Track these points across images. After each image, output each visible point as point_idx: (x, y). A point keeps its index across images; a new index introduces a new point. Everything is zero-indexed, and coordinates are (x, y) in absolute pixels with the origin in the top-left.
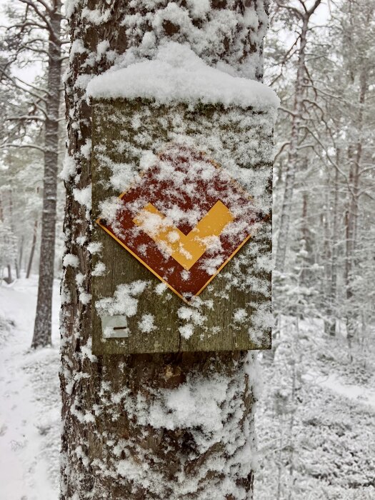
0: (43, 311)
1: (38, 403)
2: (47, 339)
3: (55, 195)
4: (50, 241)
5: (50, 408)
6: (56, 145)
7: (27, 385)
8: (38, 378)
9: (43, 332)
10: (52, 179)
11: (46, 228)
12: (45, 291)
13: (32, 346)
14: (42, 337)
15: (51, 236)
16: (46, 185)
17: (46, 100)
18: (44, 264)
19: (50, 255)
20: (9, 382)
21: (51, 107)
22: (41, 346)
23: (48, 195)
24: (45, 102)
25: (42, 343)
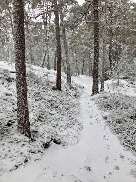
0: (95, 82)
1: (100, 110)
2: (97, 91)
3: (98, 39)
4: (97, 57)
5: (104, 112)
6: (98, 20)
7: (94, 105)
8: (98, 103)
9: (96, 89)
10: (97, 33)
11: (95, 52)
12: (96, 75)
13: (92, 93)
14: (96, 90)
15: (97, 55)
16: (95, 36)
17: (93, 2)
18: (95, 65)
19: (97, 62)
20: (88, 104)
21: (96, 5)
22: (95, 94)
23: (96, 39)
24: (93, 3)
25: (96, 92)
